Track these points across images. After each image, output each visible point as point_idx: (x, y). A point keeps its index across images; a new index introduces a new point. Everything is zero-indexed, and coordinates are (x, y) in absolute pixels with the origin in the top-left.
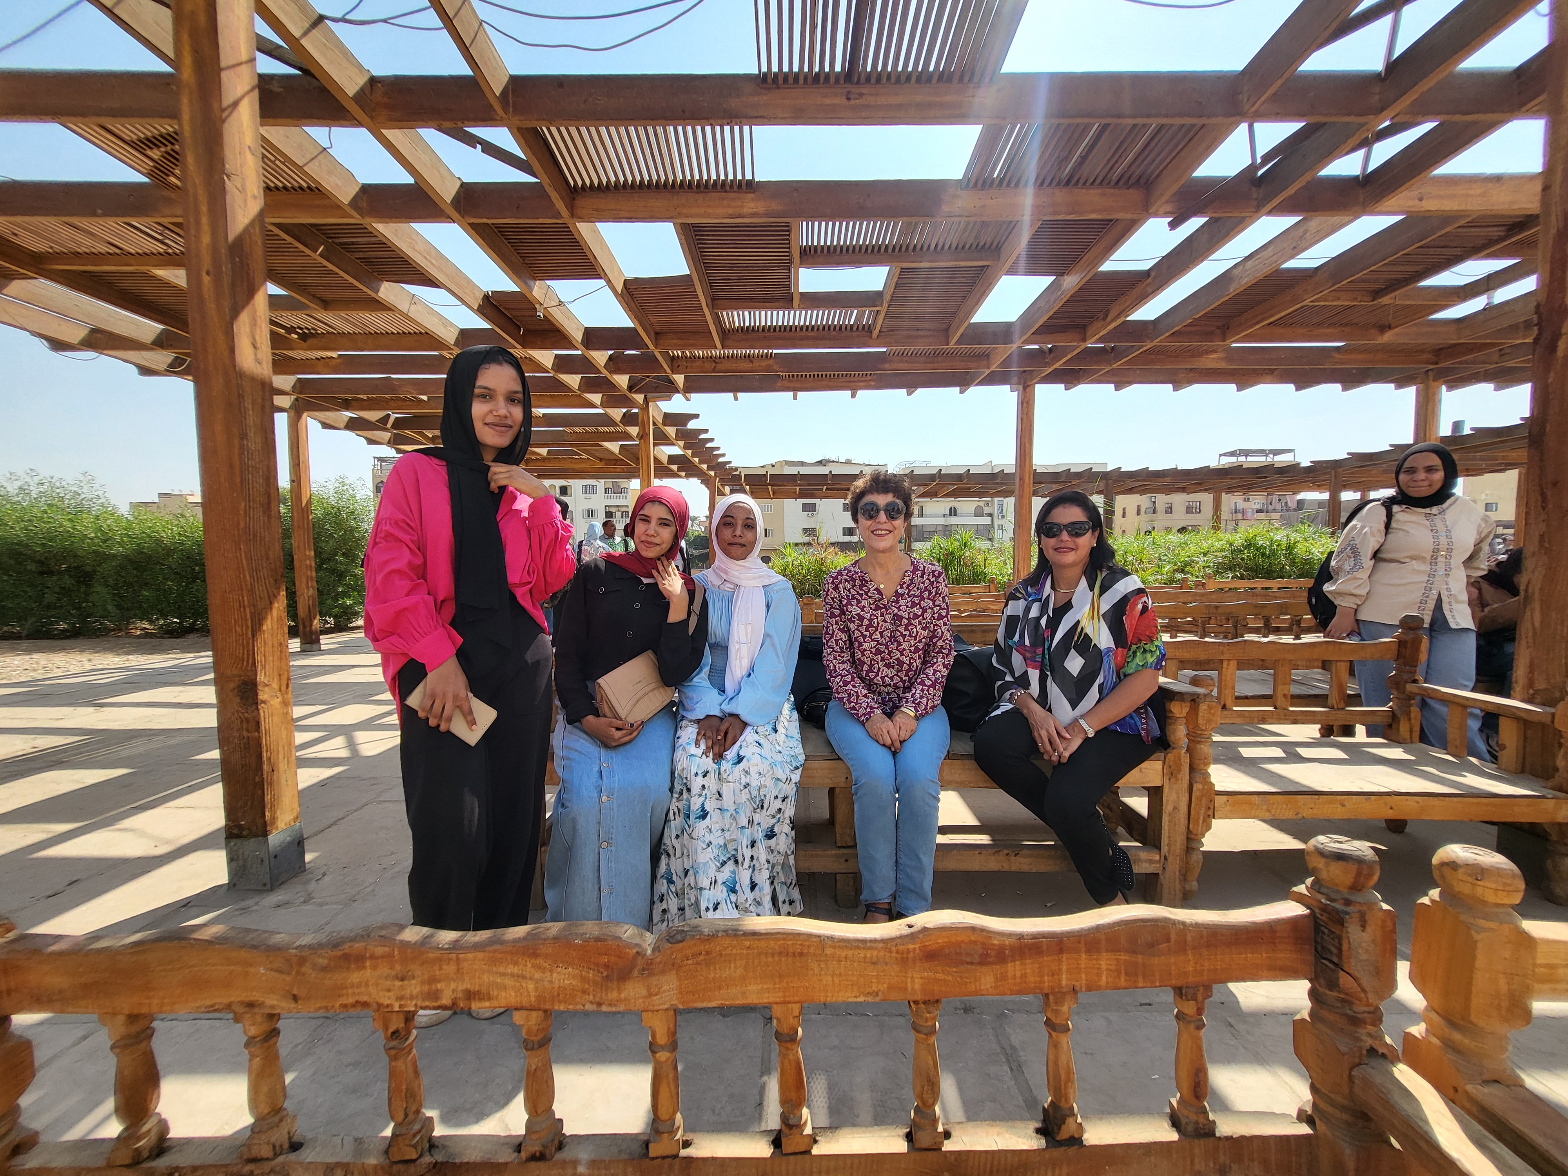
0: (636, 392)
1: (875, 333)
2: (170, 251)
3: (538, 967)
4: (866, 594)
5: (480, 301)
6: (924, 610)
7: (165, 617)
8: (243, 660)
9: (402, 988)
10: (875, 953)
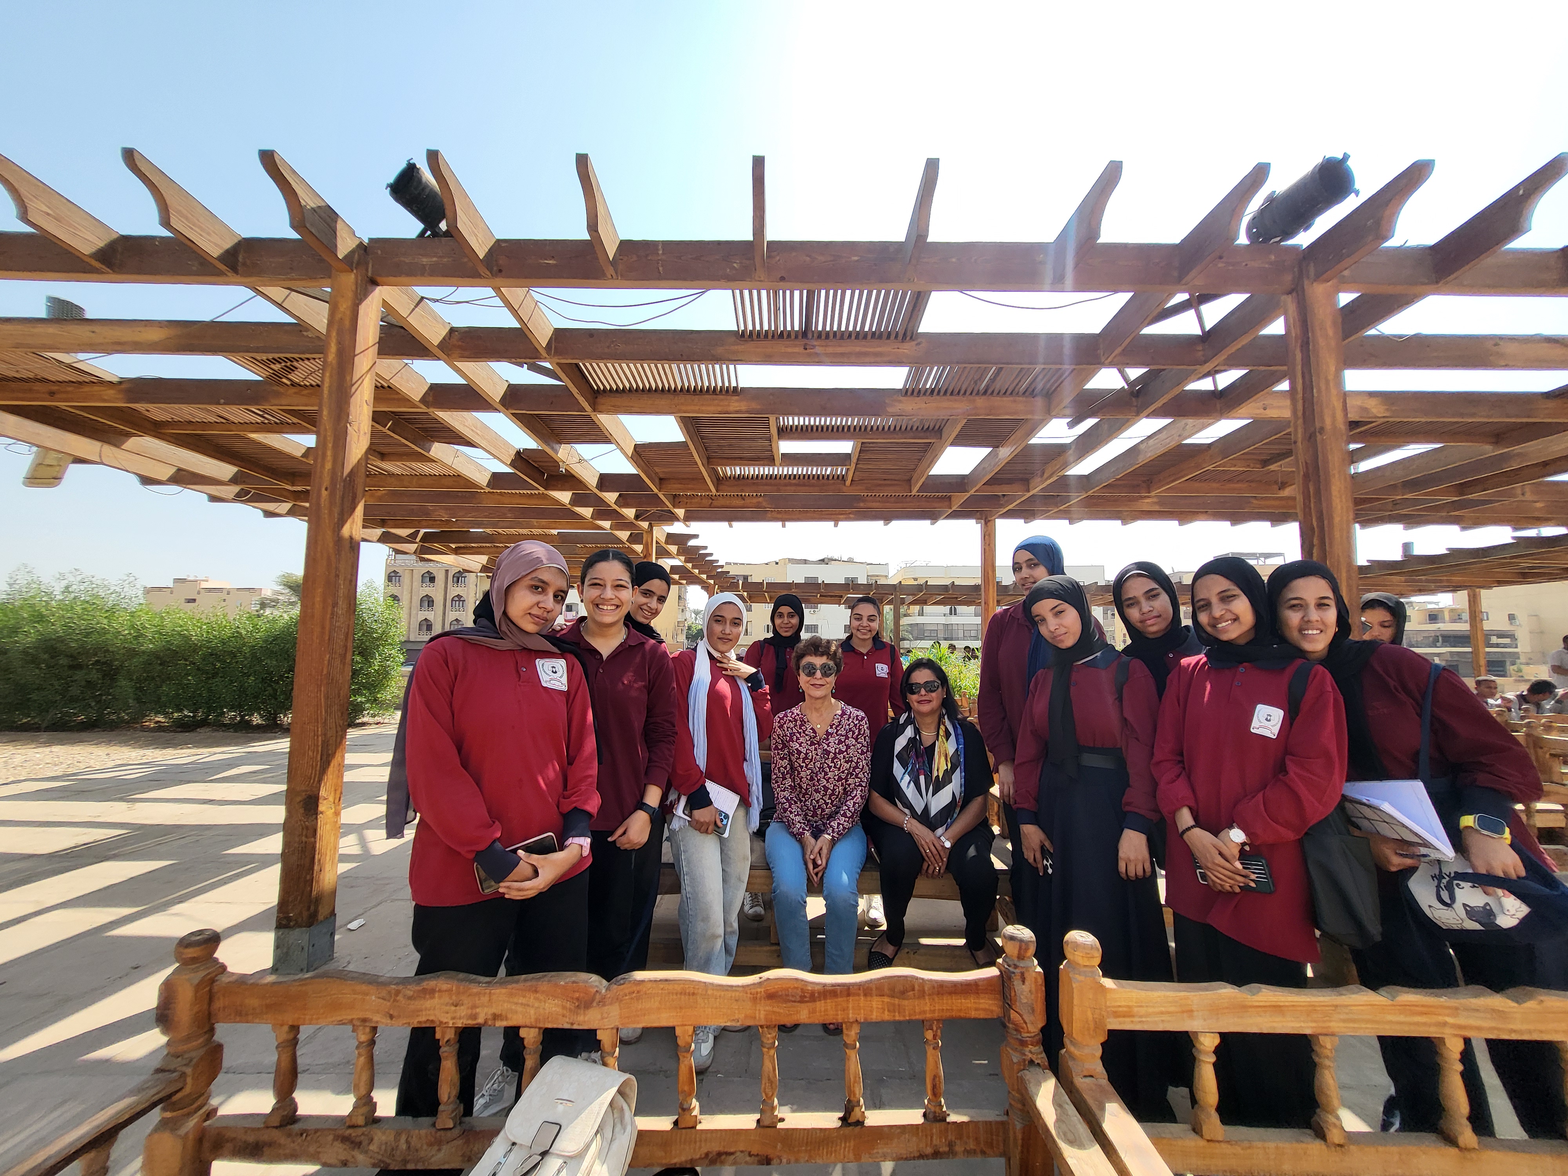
0: (641, 520)
1: (848, 482)
2: (266, 421)
3: (536, 999)
4: (804, 732)
5: (513, 457)
6: (848, 747)
7: (181, 711)
8: (311, 779)
9: (455, 1011)
10: (737, 994)
